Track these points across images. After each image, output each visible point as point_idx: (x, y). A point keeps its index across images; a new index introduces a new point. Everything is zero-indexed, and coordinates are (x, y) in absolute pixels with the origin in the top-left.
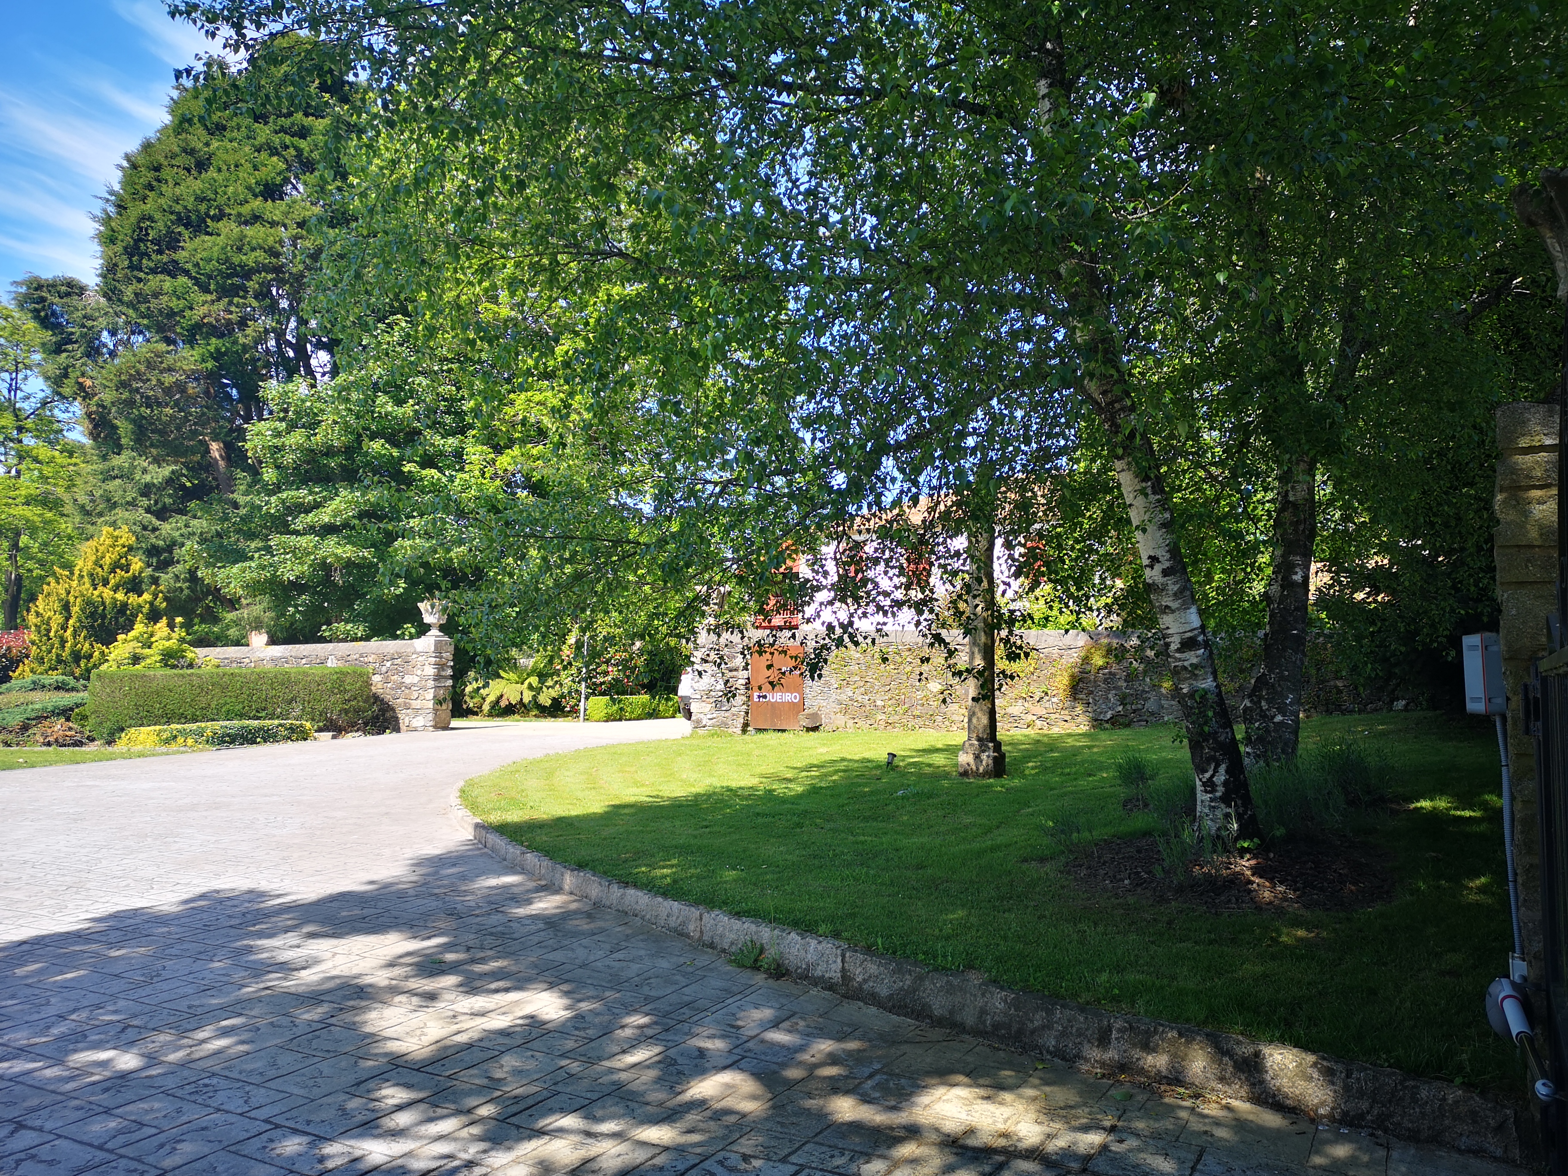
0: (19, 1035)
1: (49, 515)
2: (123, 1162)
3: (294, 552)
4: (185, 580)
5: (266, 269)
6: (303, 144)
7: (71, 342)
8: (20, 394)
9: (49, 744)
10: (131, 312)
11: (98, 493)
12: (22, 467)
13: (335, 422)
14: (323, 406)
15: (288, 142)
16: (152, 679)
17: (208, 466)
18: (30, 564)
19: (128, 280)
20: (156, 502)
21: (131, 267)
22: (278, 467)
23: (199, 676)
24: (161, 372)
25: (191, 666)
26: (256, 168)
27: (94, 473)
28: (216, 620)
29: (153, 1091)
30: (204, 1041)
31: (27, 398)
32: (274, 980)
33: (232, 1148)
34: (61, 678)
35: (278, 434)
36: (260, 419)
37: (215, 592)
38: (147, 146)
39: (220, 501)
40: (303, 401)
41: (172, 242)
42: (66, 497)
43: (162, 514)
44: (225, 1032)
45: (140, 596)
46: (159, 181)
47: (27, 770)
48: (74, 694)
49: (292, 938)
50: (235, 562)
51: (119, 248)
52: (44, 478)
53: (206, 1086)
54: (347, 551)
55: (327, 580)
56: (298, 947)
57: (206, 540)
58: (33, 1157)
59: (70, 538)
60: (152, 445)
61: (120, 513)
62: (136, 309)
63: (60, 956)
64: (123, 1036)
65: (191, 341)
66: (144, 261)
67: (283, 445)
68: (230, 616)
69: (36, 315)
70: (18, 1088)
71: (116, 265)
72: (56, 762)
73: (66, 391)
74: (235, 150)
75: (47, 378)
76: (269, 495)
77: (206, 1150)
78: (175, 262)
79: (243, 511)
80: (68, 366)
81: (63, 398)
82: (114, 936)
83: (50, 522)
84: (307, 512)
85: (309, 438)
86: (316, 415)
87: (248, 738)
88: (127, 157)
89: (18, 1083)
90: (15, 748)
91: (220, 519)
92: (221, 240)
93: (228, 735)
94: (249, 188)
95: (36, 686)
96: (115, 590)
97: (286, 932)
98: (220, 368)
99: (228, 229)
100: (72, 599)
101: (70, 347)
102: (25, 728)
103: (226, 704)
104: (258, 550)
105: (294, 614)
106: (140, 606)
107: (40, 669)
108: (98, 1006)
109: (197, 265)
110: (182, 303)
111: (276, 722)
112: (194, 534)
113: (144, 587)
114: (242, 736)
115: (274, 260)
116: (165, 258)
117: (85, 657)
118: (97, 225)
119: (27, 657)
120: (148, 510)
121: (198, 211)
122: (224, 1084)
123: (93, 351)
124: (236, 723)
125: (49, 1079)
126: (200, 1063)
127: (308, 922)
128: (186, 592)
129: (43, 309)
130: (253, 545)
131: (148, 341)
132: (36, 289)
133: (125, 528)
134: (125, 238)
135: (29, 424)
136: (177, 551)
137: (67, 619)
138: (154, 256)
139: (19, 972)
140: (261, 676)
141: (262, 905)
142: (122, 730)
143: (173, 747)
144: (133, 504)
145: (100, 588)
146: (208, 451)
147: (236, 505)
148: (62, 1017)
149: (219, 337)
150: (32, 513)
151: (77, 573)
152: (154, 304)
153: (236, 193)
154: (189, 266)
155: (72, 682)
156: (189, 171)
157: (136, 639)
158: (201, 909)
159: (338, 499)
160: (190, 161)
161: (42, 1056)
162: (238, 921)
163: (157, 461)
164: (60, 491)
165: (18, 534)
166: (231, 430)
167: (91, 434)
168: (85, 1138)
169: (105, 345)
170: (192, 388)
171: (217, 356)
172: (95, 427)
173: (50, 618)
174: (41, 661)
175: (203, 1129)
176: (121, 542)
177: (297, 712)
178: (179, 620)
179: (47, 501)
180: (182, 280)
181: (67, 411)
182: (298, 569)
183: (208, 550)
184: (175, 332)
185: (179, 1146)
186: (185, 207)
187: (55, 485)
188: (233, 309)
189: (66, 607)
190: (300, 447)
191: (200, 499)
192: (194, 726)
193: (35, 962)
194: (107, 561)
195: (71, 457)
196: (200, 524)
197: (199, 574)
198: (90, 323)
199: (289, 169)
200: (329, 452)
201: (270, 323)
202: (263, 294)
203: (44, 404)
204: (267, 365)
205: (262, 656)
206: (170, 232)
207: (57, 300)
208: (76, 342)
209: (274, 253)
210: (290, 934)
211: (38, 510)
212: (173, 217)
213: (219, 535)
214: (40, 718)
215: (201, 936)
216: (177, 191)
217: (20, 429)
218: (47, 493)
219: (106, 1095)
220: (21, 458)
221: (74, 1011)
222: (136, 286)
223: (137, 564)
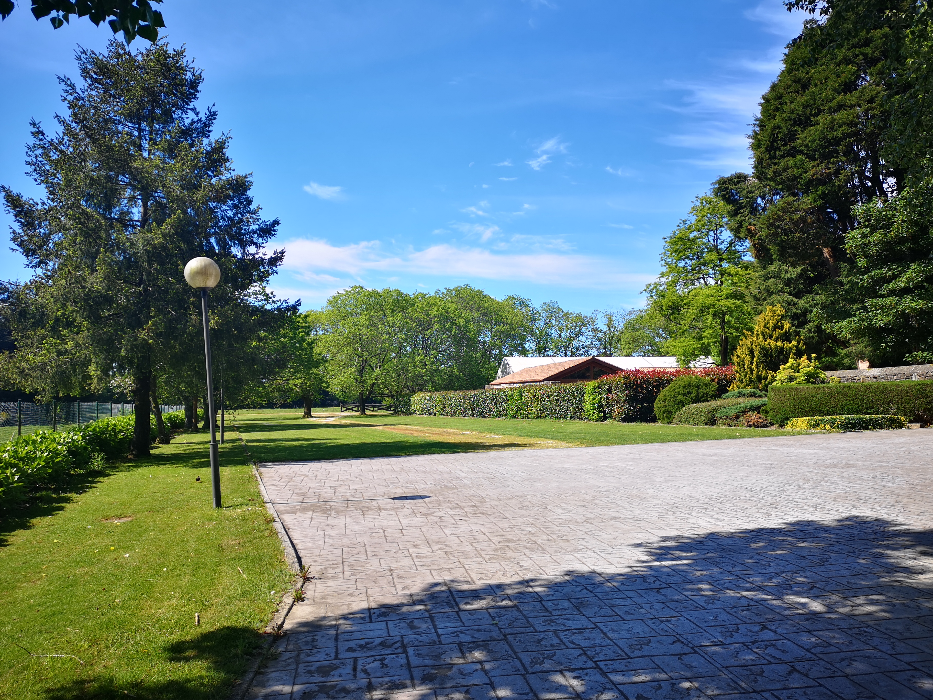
0: (757, 579)
1: (738, 303)
2: (822, 663)
3: (882, 309)
4: (815, 332)
5: (849, 135)
6: (868, 50)
7: (742, 208)
8: (719, 241)
9: (750, 426)
10: (772, 183)
11: (762, 288)
12: (723, 279)
13: (903, 221)
14: (894, 212)
15: (857, 52)
16: (801, 390)
17: (823, 262)
18: (731, 330)
19: (769, 166)
20: (794, 289)
21: (771, 158)
22: (866, 257)
23: (829, 388)
24: (791, 213)
25: (823, 382)
26: (838, 76)
27: (760, 277)
28: (835, 354)
29: (833, 627)
30: (860, 605)
31: (722, 243)
32: (900, 577)
33: (888, 674)
34: (752, 390)
35: (864, 236)
36: (853, 229)
37: (833, 337)
38: (774, 87)
39: (831, 283)
40: (880, 212)
41: (792, 136)
42: (746, 292)
43: (798, 295)
44: (872, 603)
45: (790, 343)
46: (781, 104)
47: (741, 440)
48: (760, 399)
49: (910, 553)
50: (844, 319)
51: (763, 149)
52: (734, 284)
53: (865, 632)
54: (919, 304)
55: (906, 324)
56: (915, 559)
57: (825, 307)
58: (774, 645)
59: (750, 314)
60: (789, 256)
61: (775, 297)
62: (774, 181)
63: (771, 541)
64: (812, 591)
65: (807, 192)
66: (777, 153)
67: (869, 242)
68: (844, 352)
69: (724, 198)
70: (761, 607)
71: (762, 159)
72: (755, 436)
73: (742, 235)
74: (824, 70)
75: (731, 230)
76: (863, 275)
77: (871, 670)
78: (795, 148)
79: (847, 287)
80: (742, 221)
81: (740, 239)
82: (799, 534)
83: (739, 307)
84: (889, 282)
85: (886, 234)
86: (890, 219)
87: (863, 426)
88: (764, 97)
89: (761, 604)
90: (733, 428)
91: (833, 293)
92: (820, 127)
93: (850, 423)
94: (835, 90)
95: (741, 395)
96: (776, 340)
97: (905, 548)
98: (825, 203)
99: (824, 119)
100: (754, 347)
101: (742, 211)
102: (737, 417)
103: (847, 404)
104: (858, 309)
105: (885, 348)
106: (791, 349)
107: (742, 386)
108: (796, 572)
109: (807, 146)
110: (800, 170)
111: (881, 416)
112: (818, 304)
113: (792, 338)
114: (859, 424)
115: (854, 129)
116: (788, 147)
117: (764, 379)
118: (750, 140)
119: (735, 379)
120: (790, 294)
121: (805, 114)
122: (875, 633)
123: (754, 210)
124: (854, 416)
125: (776, 606)
126: (860, 617)
127: (920, 544)
128: (816, 339)
129: (727, 194)
130: (854, 307)
131: (782, 197)
132: (723, 184)
133: (779, 305)
134: (766, 143)
135: (725, 256)
136: (808, 315)
137: (753, 358)
138: (782, 148)
139: (753, 546)
140: (868, 388)
141: (887, 529)
142: (788, 419)
143: (818, 430)
144: (781, 291)
145: (768, 340)
146: (822, 254)
147: (842, 284)
148: (778, 574)
149: (823, 185)
150: (729, 303)
151: (755, 333)
152: (784, 176)
153: (827, 96)
154: (802, 148)
155: (759, 393)
156: (798, 92)
157: (790, 367)
158: (848, 526)
159: (910, 271)
160: (797, 86)
161: (771, 594)
162: (872, 537)
163: (793, 265)
164: (742, 289)
165: (724, 315)
166: (835, 239)
167: (756, 256)
168: (799, 643)
169: (760, 205)
170: (810, 219)
171: (823, 196)
172: (758, 252)
173: (744, 358)
174: (742, 381)
175: (867, 657)
176: (777, 313)
177: (894, 410)
178: (813, 355)
179: (736, 296)
180: (800, 157)
181: (742, 245)
182: (886, 319)
183: (826, 313)
184: (797, 189)
185: (853, 663)
186: (798, 114)
187: (740, 286)
188: (831, 166)
189: (752, 352)
190: (880, 242)
191: (819, 283)
192: (829, 418)
193: (760, 542)
194: (771, 324)
195: (746, 270)
196: (820, 298)
197: (823, 327)
198: (751, 195)
199: (859, 70)
200: (901, 240)
201: (854, 168)
202: (849, 152)
203: (731, 244)
204: (855, 195)
205: (867, 375)
206: (790, 131)
207: (733, 187)
208: (744, 208)
209: (853, 124)
210: (907, 550)
211: (733, 301)
212: (791, 122)
213: (832, 303)
214: (744, 412)
215: (850, 543)
216: (792, 106)
217: (721, 260)
218: (736, 291)
219: (807, 622)
220: (722, 275)
221: (784, 572)
222: (774, 168)
223: (787, 325)
